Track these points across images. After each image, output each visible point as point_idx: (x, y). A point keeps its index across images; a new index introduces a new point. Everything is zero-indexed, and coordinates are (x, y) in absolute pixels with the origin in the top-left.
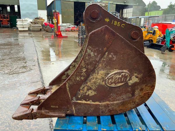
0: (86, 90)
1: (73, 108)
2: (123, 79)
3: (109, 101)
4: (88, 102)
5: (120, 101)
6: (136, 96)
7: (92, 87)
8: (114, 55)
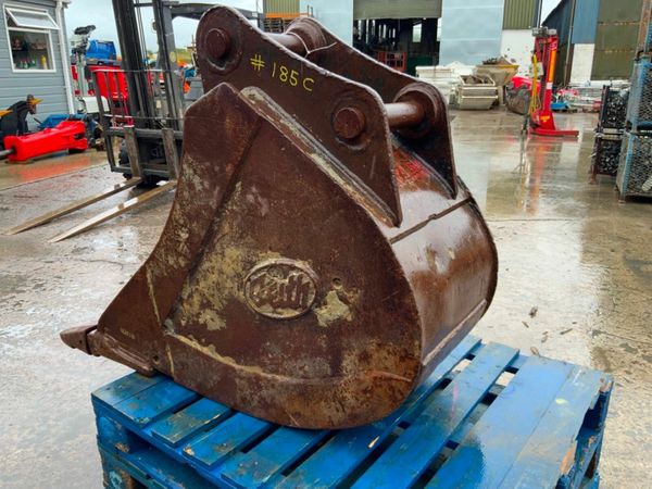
0: (198, 307)
1: (169, 354)
2: (294, 294)
3: (262, 365)
4: (205, 350)
5: (295, 381)
6: (346, 378)
7: (211, 299)
8: (261, 195)
